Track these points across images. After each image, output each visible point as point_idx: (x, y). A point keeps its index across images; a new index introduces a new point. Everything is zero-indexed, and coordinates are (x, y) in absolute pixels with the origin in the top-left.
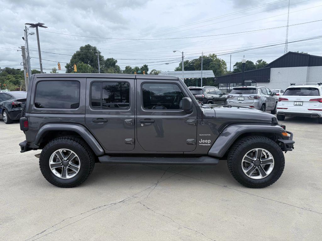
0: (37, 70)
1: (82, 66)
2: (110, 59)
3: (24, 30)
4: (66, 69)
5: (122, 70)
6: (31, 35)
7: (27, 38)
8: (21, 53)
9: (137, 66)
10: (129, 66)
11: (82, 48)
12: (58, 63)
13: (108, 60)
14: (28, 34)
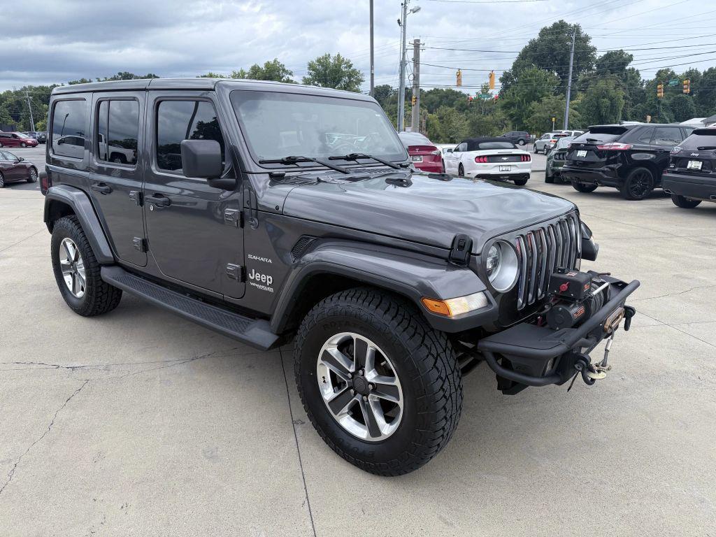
0: (453, 89)
1: (532, 75)
2: (615, 53)
3: (402, 4)
4: (501, 84)
5: (646, 79)
6: (414, 12)
7: (405, 21)
8: (413, 54)
9: (694, 67)
10: (668, 70)
11: (544, 32)
12: (457, 70)
13: (609, 56)
14: (408, 11)
